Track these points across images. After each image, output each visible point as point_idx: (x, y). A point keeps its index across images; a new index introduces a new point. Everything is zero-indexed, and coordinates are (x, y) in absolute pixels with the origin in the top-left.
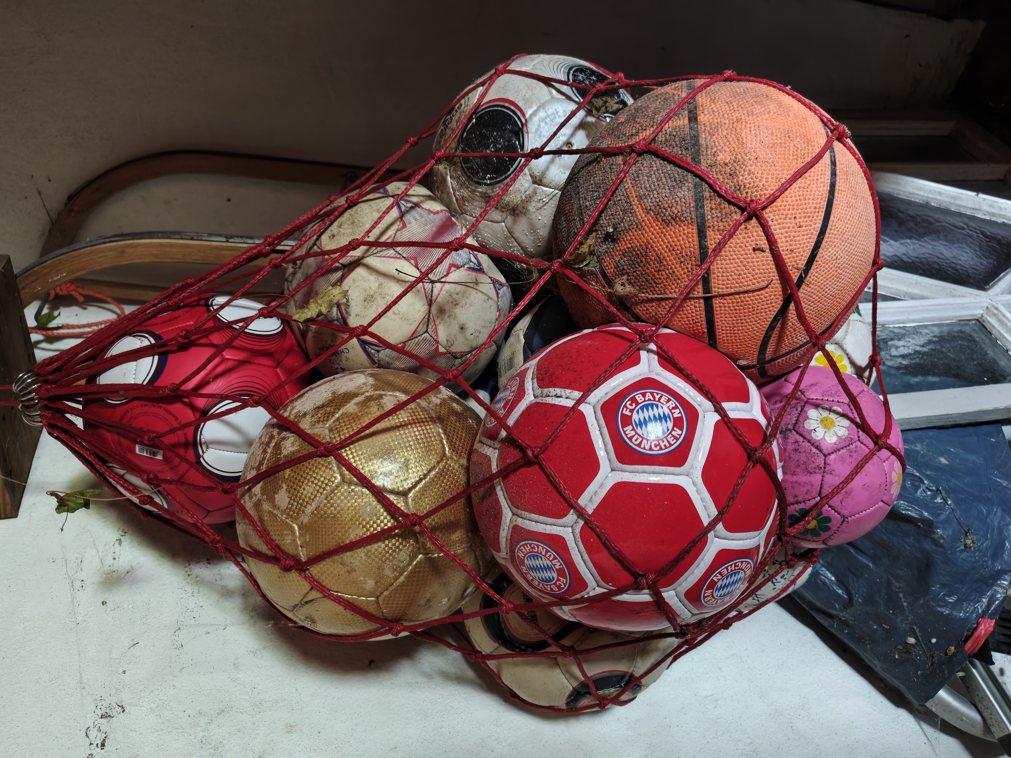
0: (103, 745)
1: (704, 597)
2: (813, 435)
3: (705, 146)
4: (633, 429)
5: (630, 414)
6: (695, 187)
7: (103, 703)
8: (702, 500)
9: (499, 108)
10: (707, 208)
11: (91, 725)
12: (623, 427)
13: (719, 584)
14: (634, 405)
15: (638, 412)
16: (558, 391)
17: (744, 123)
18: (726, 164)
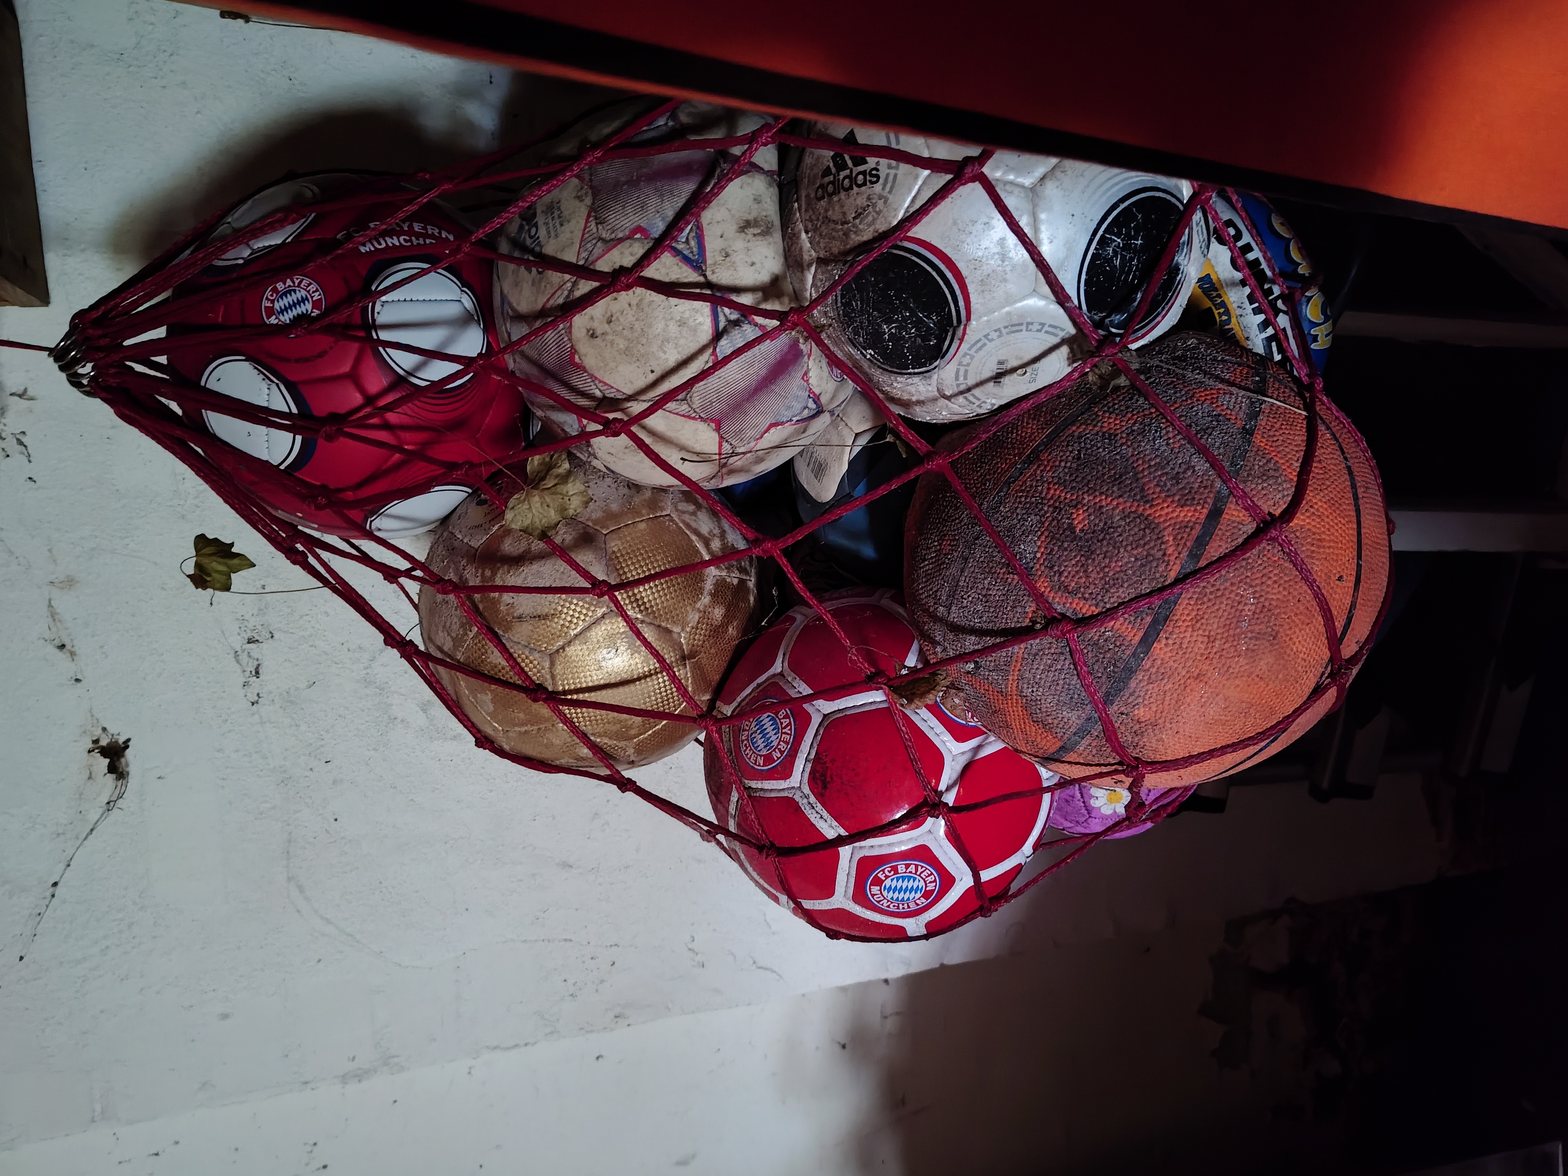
0: (258, 674)
3: (1131, 691)
5: (884, 879)
9: (934, 274)
10: (1085, 742)
11: (239, 650)
12: (871, 884)
18: (1139, 722)
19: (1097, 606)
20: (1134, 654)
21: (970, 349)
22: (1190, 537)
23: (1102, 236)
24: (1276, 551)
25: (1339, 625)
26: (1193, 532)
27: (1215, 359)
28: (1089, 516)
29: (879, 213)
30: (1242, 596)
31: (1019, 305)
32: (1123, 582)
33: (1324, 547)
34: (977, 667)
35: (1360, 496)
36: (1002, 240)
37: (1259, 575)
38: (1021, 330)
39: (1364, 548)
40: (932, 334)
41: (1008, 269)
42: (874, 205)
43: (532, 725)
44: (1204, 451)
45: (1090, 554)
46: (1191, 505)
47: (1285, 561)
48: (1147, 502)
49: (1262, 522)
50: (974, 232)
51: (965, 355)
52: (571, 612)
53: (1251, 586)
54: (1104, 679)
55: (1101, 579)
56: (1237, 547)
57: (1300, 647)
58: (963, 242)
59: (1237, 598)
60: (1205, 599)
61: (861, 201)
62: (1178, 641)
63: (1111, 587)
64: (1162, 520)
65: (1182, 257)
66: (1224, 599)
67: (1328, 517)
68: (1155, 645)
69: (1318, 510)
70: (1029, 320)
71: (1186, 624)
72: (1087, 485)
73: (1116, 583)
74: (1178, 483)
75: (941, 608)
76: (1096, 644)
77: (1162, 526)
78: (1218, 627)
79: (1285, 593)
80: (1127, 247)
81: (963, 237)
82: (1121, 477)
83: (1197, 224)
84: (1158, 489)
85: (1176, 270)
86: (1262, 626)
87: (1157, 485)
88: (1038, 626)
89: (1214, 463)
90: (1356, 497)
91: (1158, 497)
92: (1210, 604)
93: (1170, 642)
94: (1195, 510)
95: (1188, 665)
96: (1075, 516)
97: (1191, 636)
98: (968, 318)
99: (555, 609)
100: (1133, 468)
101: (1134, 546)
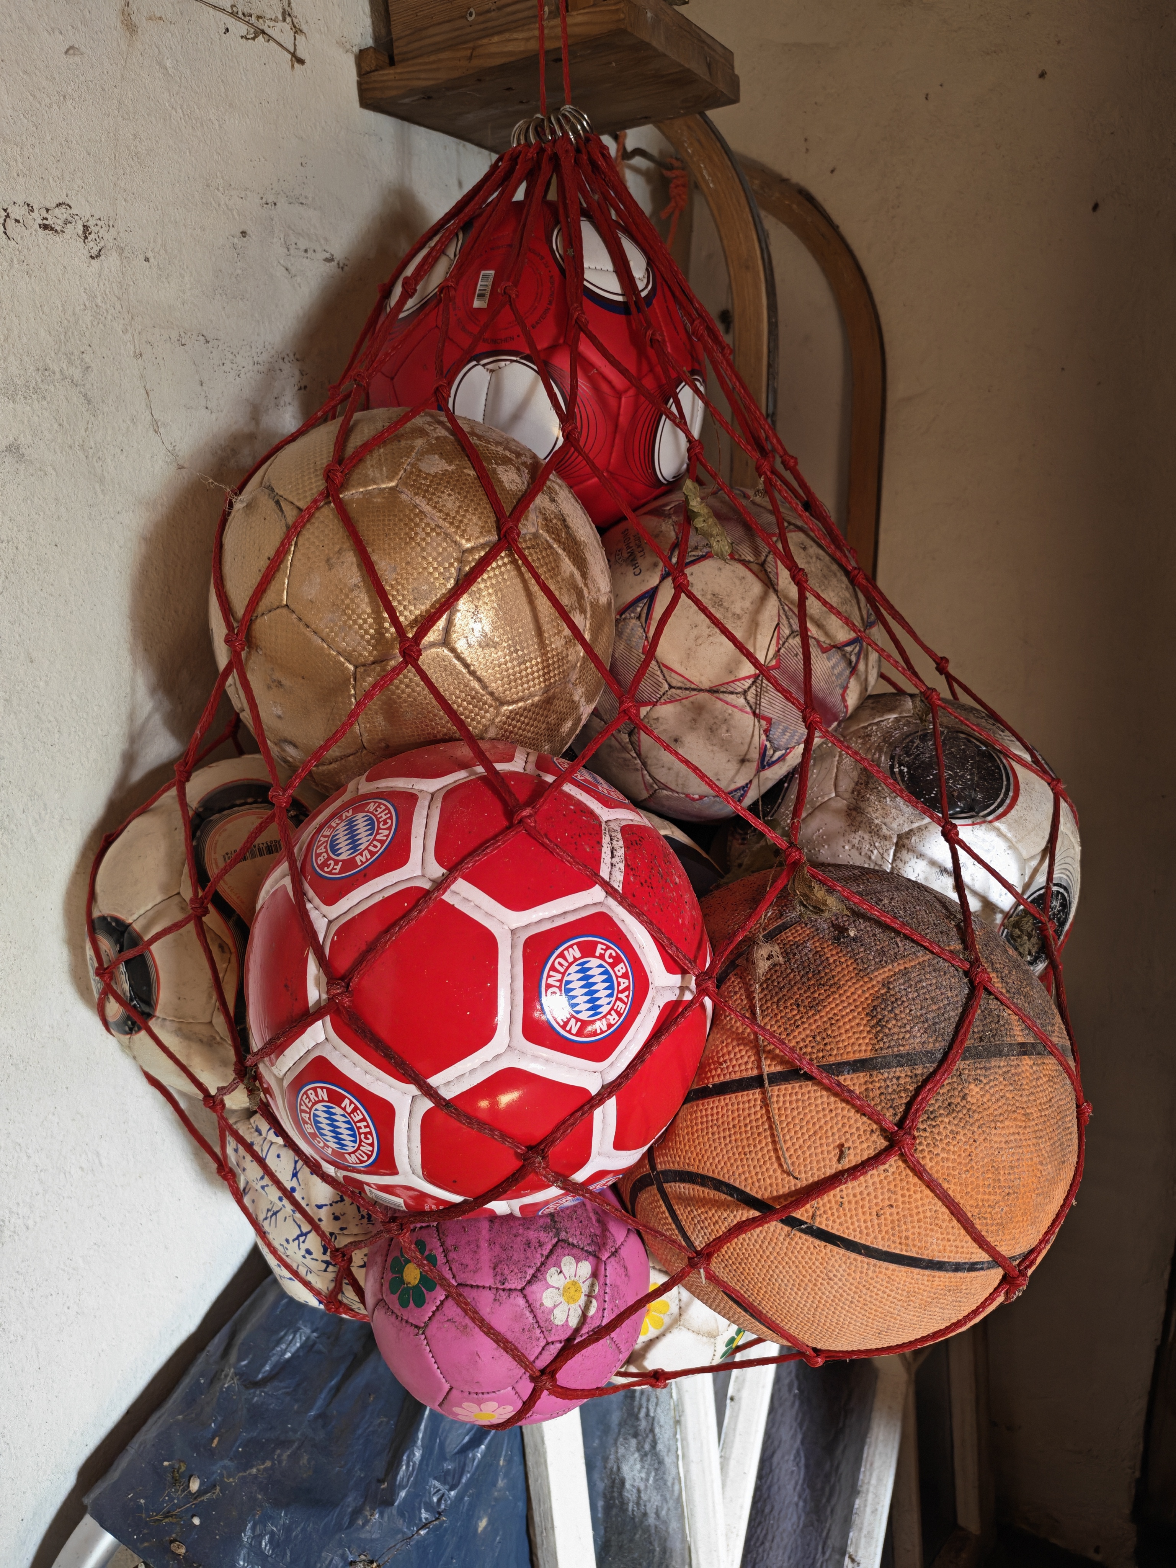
0: (45, 227)
1: (315, 1089)
2: (553, 1270)
3: (988, 1065)
4: (576, 960)
5: (597, 954)
6: (928, 1052)
7: (105, 228)
8: (473, 1071)
9: (1005, 783)
10: (898, 1071)
11: (74, 211)
12: (578, 944)
13: (337, 1110)
14: (611, 961)
15: (600, 966)
16: (621, 852)
17: (1023, 1124)
18: (964, 1098)
20: (1012, 1045)
62: (1038, 1075)
68: (1025, 1057)
71: (1047, 1073)
93: (1035, 1069)
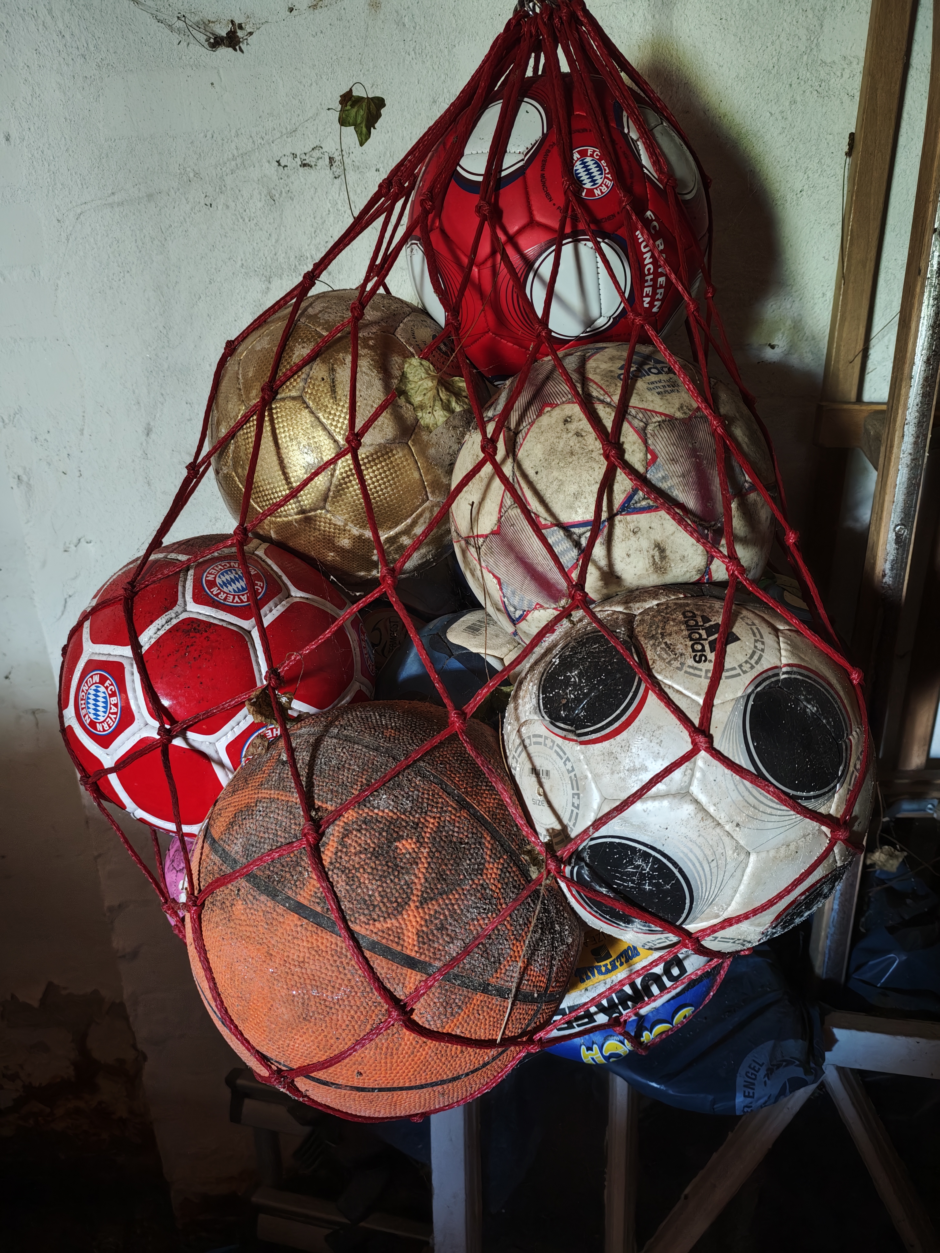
0: (305, 165)
3: (258, 897)
4: (96, 683)
5: (105, 685)
6: (234, 860)
7: (346, 156)
9: (618, 712)
12: (100, 674)
14: (111, 692)
15: (104, 692)
16: (161, 632)
18: (232, 906)
19: (331, 863)
20: (289, 898)
21: (558, 745)
22: (390, 942)
23: (650, 855)
24: (380, 1017)
25: (320, 1075)
26: (394, 945)
27: (553, 958)
28: (410, 854)
29: (669, 663)
30: (339, 989)
31: (593, 785)
32: (350, 886)
33: (386, 1058)
34: (284, 763)
35: (435, 1088)
36: (645, 769)
37: (358, 1004)
38: (573, 789)
39: (390, 1094)
40: (569, 712)
41: (622, 775)
42: (676, 659)
43: (243, 383)
44: (467, 951)
45: (375, 855)
46: (419, 942)
47: (372, 1025)
48: (421, 903)
49: (405, 1004)
50: (652, 744)
51: (553, 742)
52: (338, 414)
53: (348, 997)
54: (267, 872)
55: (354, 866)
56: (382, 983)
57: (298, 1042)
58: (643, 735)
59: (337, 985)
60: (336, 958)
61: (680, 648)
62: (299, 935)
63: (346, 875)
64: (405, 917)
65: (639, 926)
66: (336, 973)
67: (413, 1060)
68: (296, 916)
69: (418, 1051)
70: (581, 795)
71: (315, 942)
72: (437, 851)
73: (351, 880)
74: (438, 929)
75: (336, 731)
76: (298, 864)
77: (399, 917)
78: (312, 970)
79: (344, 1027)
80: (642, 877)
81: (648, 735)
82: (444, 880)
83: (666, 938)
84: (432, 912)
85: (628, 922)
86: (314, 1008)
87: (436, 912)
88: (313, 813)
89: (455, 961)
90: (433, 1085)
91: (425, 913)
92: (331, 962)
93: (299, 929)
94: (414, 945)
95: (279, 945)
96: (409, 841)
97: (304, 947)
98: (582, 743)
99: (340, 400)
100: (452, 891)
101: (382, 893)
